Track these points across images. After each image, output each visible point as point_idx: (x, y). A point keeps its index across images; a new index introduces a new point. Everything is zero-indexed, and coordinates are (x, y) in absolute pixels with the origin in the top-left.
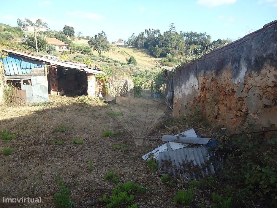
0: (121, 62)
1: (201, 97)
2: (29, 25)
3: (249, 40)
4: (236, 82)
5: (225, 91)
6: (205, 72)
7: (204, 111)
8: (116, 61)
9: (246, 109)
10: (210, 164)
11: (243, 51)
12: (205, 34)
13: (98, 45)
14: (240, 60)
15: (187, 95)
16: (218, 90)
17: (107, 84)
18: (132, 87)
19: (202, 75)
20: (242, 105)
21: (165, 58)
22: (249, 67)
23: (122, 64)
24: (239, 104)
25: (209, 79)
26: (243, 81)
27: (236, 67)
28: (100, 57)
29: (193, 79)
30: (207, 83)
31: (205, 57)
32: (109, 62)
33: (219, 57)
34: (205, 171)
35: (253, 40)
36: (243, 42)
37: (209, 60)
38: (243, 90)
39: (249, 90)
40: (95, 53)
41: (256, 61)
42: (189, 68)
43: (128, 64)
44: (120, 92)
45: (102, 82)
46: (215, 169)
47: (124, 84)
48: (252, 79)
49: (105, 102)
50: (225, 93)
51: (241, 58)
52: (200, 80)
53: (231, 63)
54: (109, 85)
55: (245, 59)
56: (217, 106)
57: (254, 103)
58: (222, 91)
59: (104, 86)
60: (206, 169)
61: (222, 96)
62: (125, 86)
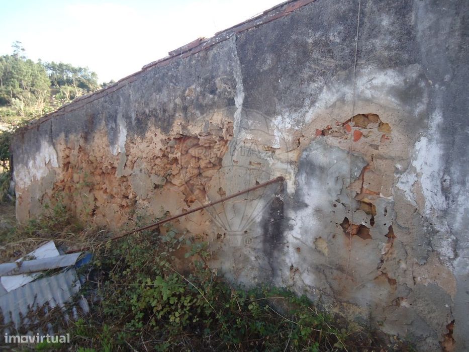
1: (65, 180)
3: (124, 86)
4: (115, 153)
5: (101, 167)
6: (66, 136)
7: (73, 206)
9: (133, 194)
10: (80, 298)
11: (119, 103)
12: (87, 68)
14: (116, 117)
15: (39, 179)
16: (91, 166)
19: (63, 142)
20: (127, 189)
21: (9, 108)
22: (129, 128)
24: (123, 188)
25: (74, 149)
26: (124, 149)
27: (112, 128)
29: (47, 150)
30: (73, 155)
31: (64, 111)
33: (86, 111)
34: (71, 314)
35: (130, 86)
36: (118, 88)
37: (70, 115)
38: (126, 165)
39: (133, 163)
41: (138, 119)
42: (38, 130)
46: (90, 305)
48: (135, 146)
50: (101, 171)
51: (117, 113)
52: (60, 150)
53: (105, 121)
55: (123, 116)
56: (92, 194)
57: (141, 183)
58: (96, 168)
60: (74, 309)
61: (99, 177)
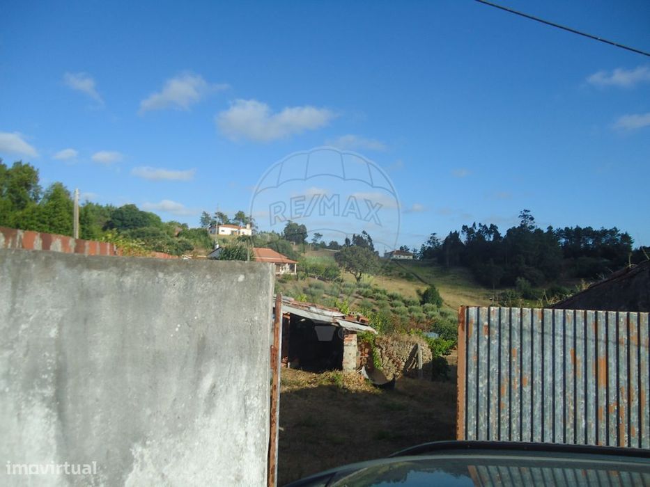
0: (407, 298)
2: (221, 222)
8: (395, 296)
12: (614, 230)
13: (355, 262)
17: (378, 351)
18: (427, 358)
21: (513, 289)
23: (407, 303)
28: (359, 286)
32: (378, 298)
40: (348, 277)
43: (422, 303)
44: (402, 367)
45: (368, 345)
47: (410, 351)
49: (374, 385)
54: (381, 351)
59: (371, 353)
62: (414, 355)
